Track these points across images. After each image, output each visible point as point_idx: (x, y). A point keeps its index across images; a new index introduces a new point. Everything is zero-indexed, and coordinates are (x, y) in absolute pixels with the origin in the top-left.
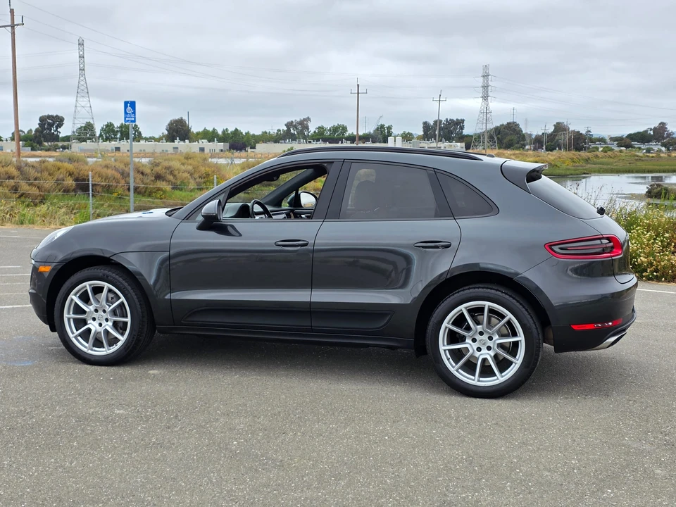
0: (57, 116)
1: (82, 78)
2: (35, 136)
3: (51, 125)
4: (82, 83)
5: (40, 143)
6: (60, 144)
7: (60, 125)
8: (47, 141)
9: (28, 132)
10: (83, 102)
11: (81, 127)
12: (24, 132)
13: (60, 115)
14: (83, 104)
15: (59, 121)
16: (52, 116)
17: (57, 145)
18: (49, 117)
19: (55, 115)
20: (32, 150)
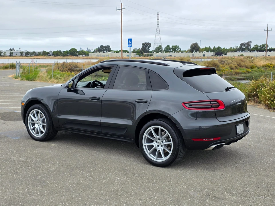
0: (149, 43)
2: (141, 51)
3: (146, 47)
4: (158, 30)
5: (142, 53)
7: (150, 46)
8: (145, 53)
9: (139, 49)
11: (157, 47)
12: (137, 49)
14: (158, 38)
17: (148, 54)
18: (146, 43)
20: (139, 56)
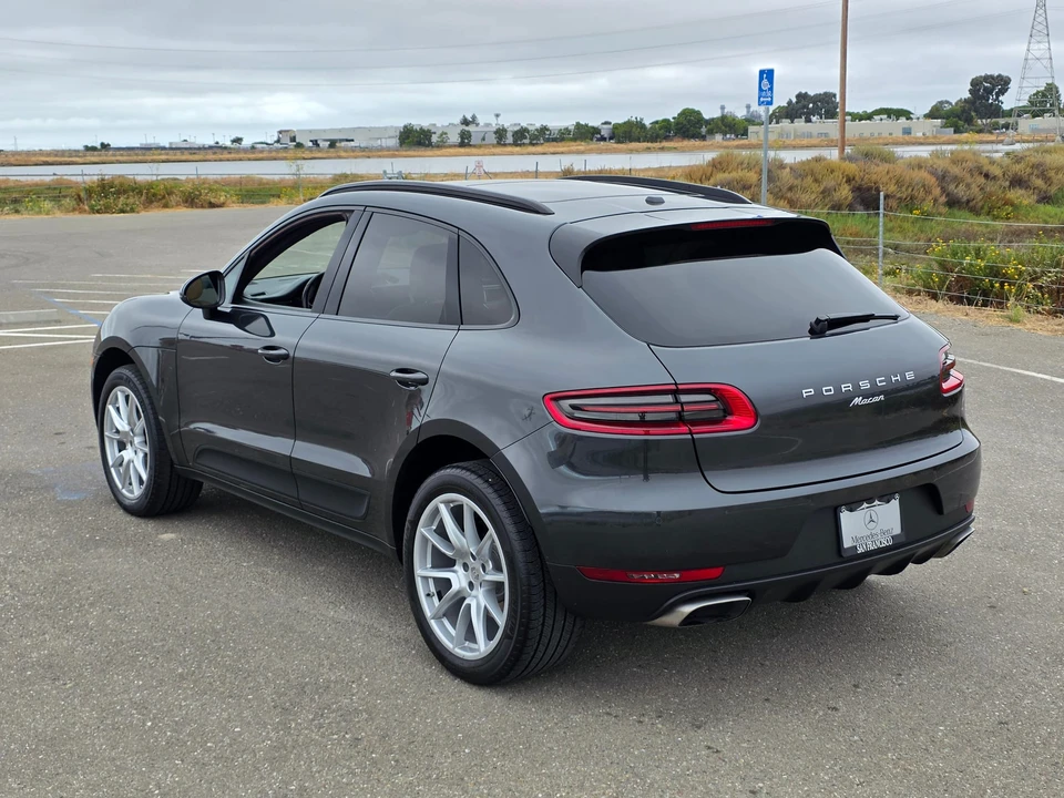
0: (999, 76)
1: (1041, 12)
2: (963, 111)
3: (989, 91)
4: (1040, 19)
5: (969, 121)
6: (1002, 121)
7: (1003, 91)
8: (981, 118)
9: (956, 104)
10: (1039, 49)
11: (1038, 92)
12: (951, 104)
13: (1004, 74)
14: (1038, 54)
15: (1002, 83)
16: (992, 77)
17: (997, 123)
18: (987, 78)
19: (996, 74)
20: (955, 132)
